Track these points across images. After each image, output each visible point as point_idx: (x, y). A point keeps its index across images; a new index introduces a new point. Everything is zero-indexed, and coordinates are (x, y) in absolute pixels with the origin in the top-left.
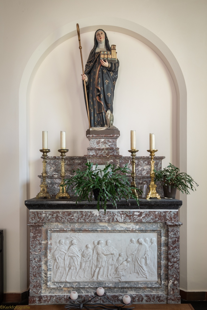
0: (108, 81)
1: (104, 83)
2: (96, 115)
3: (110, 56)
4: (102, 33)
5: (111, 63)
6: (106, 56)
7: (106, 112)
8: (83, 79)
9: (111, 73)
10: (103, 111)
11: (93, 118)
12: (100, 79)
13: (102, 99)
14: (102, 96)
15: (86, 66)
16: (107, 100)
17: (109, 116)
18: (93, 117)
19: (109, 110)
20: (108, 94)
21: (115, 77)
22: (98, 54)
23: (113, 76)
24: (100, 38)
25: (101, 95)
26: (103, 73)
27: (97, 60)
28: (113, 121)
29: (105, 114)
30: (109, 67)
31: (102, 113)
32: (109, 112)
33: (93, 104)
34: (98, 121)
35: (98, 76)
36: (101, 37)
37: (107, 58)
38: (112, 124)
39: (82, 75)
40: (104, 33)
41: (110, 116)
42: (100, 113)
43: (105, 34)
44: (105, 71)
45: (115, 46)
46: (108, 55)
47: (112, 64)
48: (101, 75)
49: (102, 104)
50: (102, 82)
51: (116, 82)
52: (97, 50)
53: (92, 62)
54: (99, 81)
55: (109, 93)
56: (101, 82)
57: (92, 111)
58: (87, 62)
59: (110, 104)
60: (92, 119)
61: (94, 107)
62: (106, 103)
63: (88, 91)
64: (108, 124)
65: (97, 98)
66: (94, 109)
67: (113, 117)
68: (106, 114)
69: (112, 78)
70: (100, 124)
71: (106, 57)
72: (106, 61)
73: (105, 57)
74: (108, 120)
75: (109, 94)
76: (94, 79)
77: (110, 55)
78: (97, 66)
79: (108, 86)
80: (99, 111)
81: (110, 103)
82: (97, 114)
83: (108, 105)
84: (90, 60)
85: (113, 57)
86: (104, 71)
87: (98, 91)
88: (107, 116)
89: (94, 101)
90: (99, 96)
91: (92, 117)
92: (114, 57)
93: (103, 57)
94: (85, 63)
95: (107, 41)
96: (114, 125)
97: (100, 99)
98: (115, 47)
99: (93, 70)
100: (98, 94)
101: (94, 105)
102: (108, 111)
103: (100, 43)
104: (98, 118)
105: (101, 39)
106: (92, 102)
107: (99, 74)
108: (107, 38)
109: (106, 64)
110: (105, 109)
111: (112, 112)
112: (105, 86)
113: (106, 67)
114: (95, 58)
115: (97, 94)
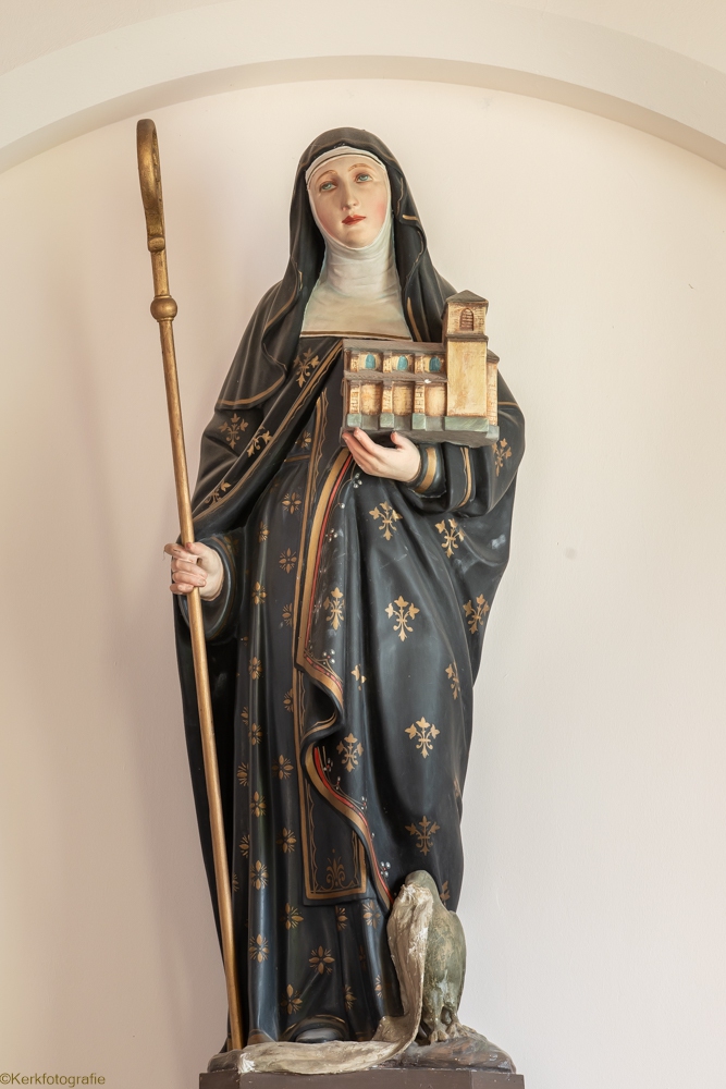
0: (413, 611)
1: (380, 625)
2: (294, 921)
3: (436, 396)
4: (361, 177)
5: (443, 449)
6: (395, 400)
7: (396, 889)
8: (183, 588)
9: (440, 527)
10: (365, 888)
11: (269, 945)
12: (338, 594)
13: (357, 782)
14: (356, 750)
15: (206, 450)
16: (403, 789)
17: (421, 934)
18: (268, 934)
19: (423, 875)
20: (412, 731)
21: (479, 565)
22: (321, 355)
23: (462, 550)
24: (349, 221)
25: (352, 739)
26: (364, 534)
27: (310, 409)
28: (458, 979)
29: (388, 915)
30: (427, 482)
31: (355, 905)
32: (420, 892)
33: (267, 810)
34: (310, 972)
35: (319, 563)
36: (354, 211)
37: (407, 418)
38: (448, 1012)
39: (168, 549)
40: (379, 172)
41: (431, 932)
42: (331, 905)
43: (395, 173)
44: (385, 517)
45: (481, 303)
46: (412, 386)
47: (451, 454)
48: (346, 556)
49: (359, 822)
50: (356, 615)
51: (489, 599)
52: (319, 318)
53: (272, 429)
54: (326, 613)
55: (423, 724)
56: (347, 622)
57: (262, 885)
58: (223, 411)
59: (433, 817)
60: (261, 957)
61: (283, 839)
62: (396, 813)
63: (222, 677)
64: (412, 1011)
65: (309, 761)
66: (281, 856)
67: (459, 941)
68: (397, 914)
69: (457, 571)
70: (332, 1004)
71: (401, 407)
72: (398, 439)
73: (387, 405)
74: (414, 967)
75: (425, 731)
76: (282, 586)
77: (434, 384)
78: (313, 466)
79: (410, 657)
80: (322, 879)
81: (427, 808)
82: (309, 909)
83: (413, 829)
84: (246, 395)
85: (460, 403)
86: (375, 513)
87: (321, 701)
88: (406, 934)
89: (277, 780)
90: (331, 746)
91: (261, 939)
92: (469, 410)
93: (370, 405)
94: (198, 413)
95: (407, 238)
96: (465, 1017)
97: (337, 773)
98: (477, 313)
99: (277, 501)
100: (320, 728)
101: (281, 826)
102: (409, 890)
103: (348, 255)
104: (318, 941)
105: (353, 228)
106: (258, 796)
107: (329, 548)
108: (410, 208)
109: (402, 462)
110: (384, 869)
111: (450, 897)
112: (387, 654)
113: (399, 484)
114: (296, 390)
115: (308, 726)
